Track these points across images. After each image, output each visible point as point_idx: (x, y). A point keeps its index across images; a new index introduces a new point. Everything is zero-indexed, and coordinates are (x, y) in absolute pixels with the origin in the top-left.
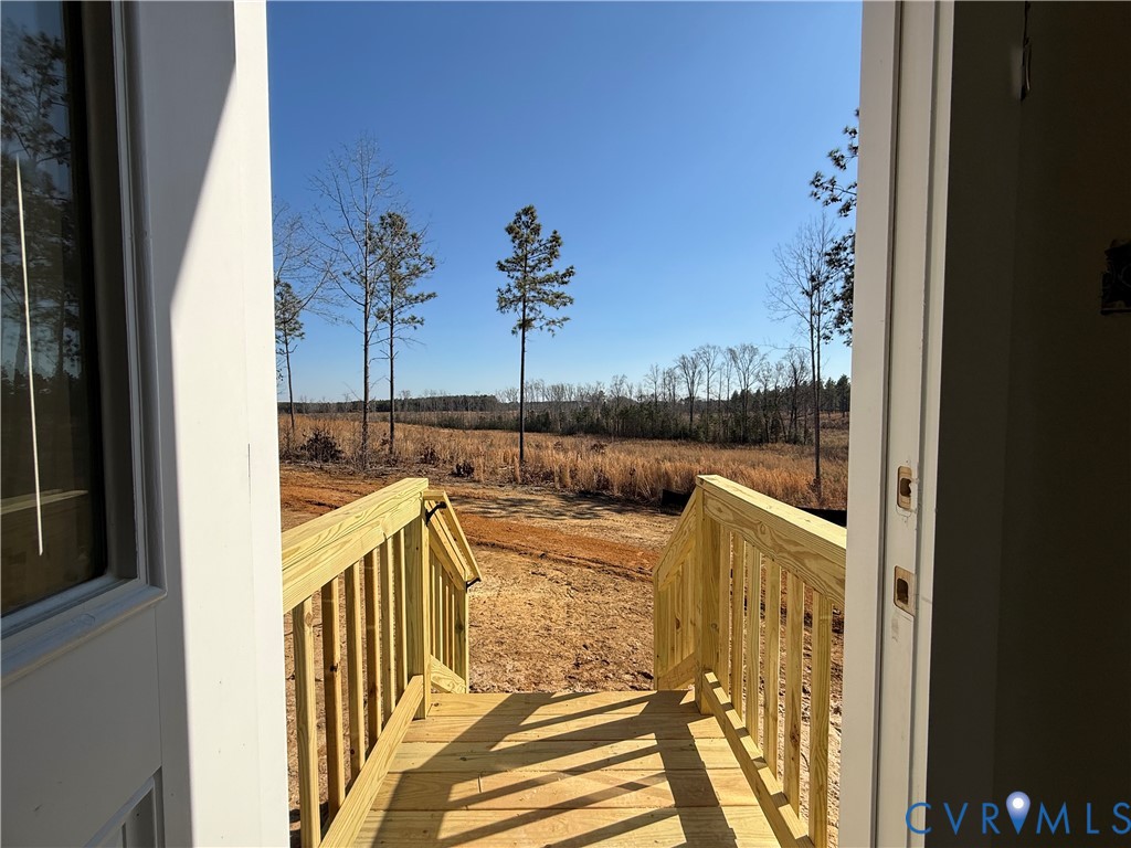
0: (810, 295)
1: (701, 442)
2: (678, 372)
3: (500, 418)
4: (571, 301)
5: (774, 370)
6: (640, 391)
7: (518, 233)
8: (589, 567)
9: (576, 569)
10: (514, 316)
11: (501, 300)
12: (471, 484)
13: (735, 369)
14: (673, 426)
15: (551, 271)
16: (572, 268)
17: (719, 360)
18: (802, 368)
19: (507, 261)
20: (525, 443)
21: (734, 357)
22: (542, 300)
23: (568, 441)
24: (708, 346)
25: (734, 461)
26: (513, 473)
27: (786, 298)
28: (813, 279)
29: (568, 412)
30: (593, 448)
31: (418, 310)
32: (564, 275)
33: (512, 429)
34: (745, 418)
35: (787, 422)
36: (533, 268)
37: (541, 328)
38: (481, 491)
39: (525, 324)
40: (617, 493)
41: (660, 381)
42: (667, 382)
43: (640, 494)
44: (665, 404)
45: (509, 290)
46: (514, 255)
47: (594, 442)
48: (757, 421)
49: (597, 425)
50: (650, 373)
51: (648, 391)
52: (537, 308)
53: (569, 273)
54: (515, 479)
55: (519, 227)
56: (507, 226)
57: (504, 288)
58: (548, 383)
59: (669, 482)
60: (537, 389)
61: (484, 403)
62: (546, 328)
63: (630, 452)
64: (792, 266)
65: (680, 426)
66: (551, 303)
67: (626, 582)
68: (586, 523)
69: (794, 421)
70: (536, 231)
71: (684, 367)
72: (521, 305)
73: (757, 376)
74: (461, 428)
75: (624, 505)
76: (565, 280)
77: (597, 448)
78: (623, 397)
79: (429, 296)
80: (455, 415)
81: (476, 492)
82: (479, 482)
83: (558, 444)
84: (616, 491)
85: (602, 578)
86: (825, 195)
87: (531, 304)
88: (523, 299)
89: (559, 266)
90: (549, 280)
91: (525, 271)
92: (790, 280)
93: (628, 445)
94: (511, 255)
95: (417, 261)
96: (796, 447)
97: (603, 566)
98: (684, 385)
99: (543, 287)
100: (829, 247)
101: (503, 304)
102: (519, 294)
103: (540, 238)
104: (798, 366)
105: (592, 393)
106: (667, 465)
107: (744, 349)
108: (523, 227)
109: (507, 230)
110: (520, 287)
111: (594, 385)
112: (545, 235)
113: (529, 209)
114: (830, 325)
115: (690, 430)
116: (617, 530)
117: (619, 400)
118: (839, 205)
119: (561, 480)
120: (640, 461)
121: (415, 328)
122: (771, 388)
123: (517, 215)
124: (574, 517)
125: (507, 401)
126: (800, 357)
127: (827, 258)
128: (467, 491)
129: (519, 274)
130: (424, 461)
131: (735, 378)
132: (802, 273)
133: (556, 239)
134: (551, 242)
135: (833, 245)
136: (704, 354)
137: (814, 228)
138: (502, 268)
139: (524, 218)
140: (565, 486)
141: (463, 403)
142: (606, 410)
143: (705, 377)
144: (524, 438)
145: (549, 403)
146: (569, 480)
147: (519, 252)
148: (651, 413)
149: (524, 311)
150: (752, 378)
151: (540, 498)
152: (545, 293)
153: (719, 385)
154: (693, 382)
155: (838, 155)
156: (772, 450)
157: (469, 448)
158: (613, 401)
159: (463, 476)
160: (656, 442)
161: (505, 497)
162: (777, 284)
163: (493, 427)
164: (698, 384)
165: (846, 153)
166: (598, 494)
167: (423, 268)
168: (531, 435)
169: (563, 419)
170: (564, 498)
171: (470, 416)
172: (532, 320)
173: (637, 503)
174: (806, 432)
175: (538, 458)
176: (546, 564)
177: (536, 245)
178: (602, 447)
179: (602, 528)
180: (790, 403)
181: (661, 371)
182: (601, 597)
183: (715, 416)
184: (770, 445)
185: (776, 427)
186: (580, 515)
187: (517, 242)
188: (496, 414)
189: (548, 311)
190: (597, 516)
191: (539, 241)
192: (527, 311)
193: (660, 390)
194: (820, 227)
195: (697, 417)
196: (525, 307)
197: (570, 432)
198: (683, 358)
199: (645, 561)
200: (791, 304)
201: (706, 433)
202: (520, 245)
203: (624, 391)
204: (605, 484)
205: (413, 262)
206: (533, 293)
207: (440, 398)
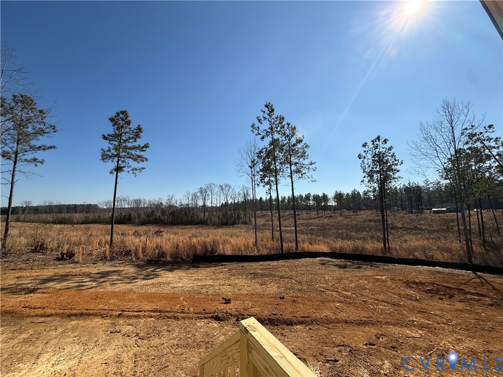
0: (251, 168)
1: (208, 225)
2: (199, 194)
3: (99, 217)
4: (147, 160)
5: (237, 195)
6: (181, 203)
7: (117, 122)
8: (152, 317)
9: (142, 321)
10: (112, 164)
11: (103, 155)
12: (71, 265)
13: (222, 194)
14: (196, 218)
15: (136, 144)
16: (148, 144)
17: (216, 190)
18: (247, 194)
19: (109, 135)
20: (114, 232)
21: (222, 189)
22: (129, 158)
23: (142, 229)
24: (212, 184)
25: (223, 234)
26: (104, 253)
27: (243, 168)
28: (253, 162)
29: (142, 212)
30: (156, 233)
31: (39, 155)
32: (143, 147)
33: (107, 223)
34: (227, 214)
35: (242, 216)
36: (125, 141)
37: (128, 172)
38: (78, 270)
39: (118, 169)
40: (169, 259)
41: (190, 198)
42: (194, 199)
43: (181, 258)
44: (193, 208)
45: (109, 150)
46: (114, 133)
47: (157, 229)
48: (231, 215)
49: (159, 219)
50: (186, 194)
51: (185, 202)
52: (127, 161)
53: (146, 146)
54: (105, 258)
55: (118, 120)
56: (110, 117)
57: (106, 149)
58: (132, 198)
59: (196, 250)
60: (125, 201)
61: (89, 208)
62: (131, 172)
63: (176, 233)
64: (245, 156)
65: (199, 219)
66: (135, 160)
67: (175, 322)
68: (150, 282)
69: (245, 215)
70: (128, 123)
71: (201, 192)
72: (116, 159)
73: (231, 197)
74: (70, 224)
75: (173, 266)
76: (144, 149)
77: (158, 233)
78: (172, 205)
79: (50, 148)
80: (67, 216)
81: (74, 270)
82: (78, 262)
83: (136, 232)
84: (168, 257)
85: (160, 324)
86: (256, 132)
87: (123, 159)
88: (118, 156)
89: (140, 142)
90: (134, 148)
91: (120, 142)
92: (244, 161)
93: (175, 229)
94: (112, 132)
95: (42, 126)
96: (246, 225)
97: (160, 314)
98: (201, 200)
99: (131, 151)
100: (257, 151)
101: (105, 157)
102: (115, 153)
103: (130, 127)
104: (246, 193)
105: (156, 203)
106: (194, 240)
107: (226, 186)
108: (120, 120)
109: (110, 119)
110: (116, 149)
111: (157, 199)
112: (133, 126)
113: (125, 112)
114: (259, 180)
115: (204, 220)
116: (169, 284)
117: (170, 207)
118: (261, 136)
119: (136, 255)
120: (181, 239)
121: (36, 165)
122: (236, 201)
123: (117, 113)
124: (144, 279)
125: (105, 207)
126: (246, 190)
127: (257, 155)
128: (67, 270)
129: (116, 143)
130: (35, 251)
131: (222, 197)
132: (248, 159)
133: (139, 129)
134: (137, 130)
135: (259, 150)
136: (210, 187)
137: (252, 143)
138: (105, 138)
139: (121, 116)
140: (138, 259)
141: (75, 208)
142: (163, 212)
143: (210, 197)
144: (114, 229)
145: (131, 208)
146: (141, 255)
147: (117, 132)
148: (186, 213)
149: (118, 162)
150: (229, 198)
151: (121, 269)
152: (132, 154)
153: (216, 200)
154: (205, 199)
155: (259, 118)
156: (238, 227)
157: (73, 239)
158: (167, 207)
159: (65, 260)
160: (188, 226)
161: (96, 272)
162: (239, 162)
163: (94, 222)
164: (207, 200)
165: (262, 119)
166: (158, 261)
167: (47, 130)
168: (120, 226)
169: (139, 217)
170: (138, 266)
171: (78, 216)
172: (123, 167)
173: (179, 263)
174: (249, 219)
175: (123, 242)
176: (121, 321)
177: (128, 130)
178: (161, 232)
179: (160, 284)
180: (243, 208)
181: (191, 194)
182: (159, 340)
183: (215, 213)
184: (236, 225)
185: (238, 218)
186: (147, 277)
187: (116, 126)
188: (97, 215)
189: (133, 164)
190: (157, 276)
191: (130, 129)
192: (120, 162)
193: (190, 202)
194: (254, 142)
195: (207, 214)
196: (118, 160)
197: (143, 223)
198: (201, 188)
199: (185, 303)
200: (245, 170)
201: (211, 221)
202: (118, 129)
203: (173, 202)
204: (162, 254)
205: (38, 126)
206: (124, 154)
207: (56, 206)
